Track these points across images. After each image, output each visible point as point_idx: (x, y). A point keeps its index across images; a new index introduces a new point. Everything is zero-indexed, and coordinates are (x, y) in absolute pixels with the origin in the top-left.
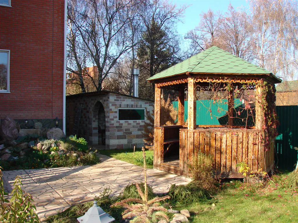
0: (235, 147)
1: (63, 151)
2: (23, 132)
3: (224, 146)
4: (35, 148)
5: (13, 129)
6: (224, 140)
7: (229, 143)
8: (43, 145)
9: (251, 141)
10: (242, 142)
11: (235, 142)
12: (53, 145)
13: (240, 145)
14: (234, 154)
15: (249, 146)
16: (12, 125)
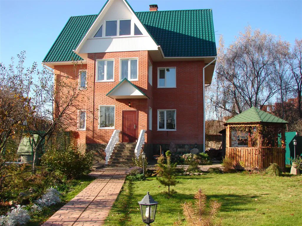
0: (247, 155)
1: (194, 159)
2: (179, 150)
3: (242, 155)
4: (181, 157)
5: (174, 148)
6: (242, 152)
7: (244, 153)
8: (185, 156)
9: (254, 153)
10: (250, 153)
11: (247, 153)
12: (190, 156)
13: (249, 155)
14: (246, 158)
15: (253, 155)
16: (173, 146)
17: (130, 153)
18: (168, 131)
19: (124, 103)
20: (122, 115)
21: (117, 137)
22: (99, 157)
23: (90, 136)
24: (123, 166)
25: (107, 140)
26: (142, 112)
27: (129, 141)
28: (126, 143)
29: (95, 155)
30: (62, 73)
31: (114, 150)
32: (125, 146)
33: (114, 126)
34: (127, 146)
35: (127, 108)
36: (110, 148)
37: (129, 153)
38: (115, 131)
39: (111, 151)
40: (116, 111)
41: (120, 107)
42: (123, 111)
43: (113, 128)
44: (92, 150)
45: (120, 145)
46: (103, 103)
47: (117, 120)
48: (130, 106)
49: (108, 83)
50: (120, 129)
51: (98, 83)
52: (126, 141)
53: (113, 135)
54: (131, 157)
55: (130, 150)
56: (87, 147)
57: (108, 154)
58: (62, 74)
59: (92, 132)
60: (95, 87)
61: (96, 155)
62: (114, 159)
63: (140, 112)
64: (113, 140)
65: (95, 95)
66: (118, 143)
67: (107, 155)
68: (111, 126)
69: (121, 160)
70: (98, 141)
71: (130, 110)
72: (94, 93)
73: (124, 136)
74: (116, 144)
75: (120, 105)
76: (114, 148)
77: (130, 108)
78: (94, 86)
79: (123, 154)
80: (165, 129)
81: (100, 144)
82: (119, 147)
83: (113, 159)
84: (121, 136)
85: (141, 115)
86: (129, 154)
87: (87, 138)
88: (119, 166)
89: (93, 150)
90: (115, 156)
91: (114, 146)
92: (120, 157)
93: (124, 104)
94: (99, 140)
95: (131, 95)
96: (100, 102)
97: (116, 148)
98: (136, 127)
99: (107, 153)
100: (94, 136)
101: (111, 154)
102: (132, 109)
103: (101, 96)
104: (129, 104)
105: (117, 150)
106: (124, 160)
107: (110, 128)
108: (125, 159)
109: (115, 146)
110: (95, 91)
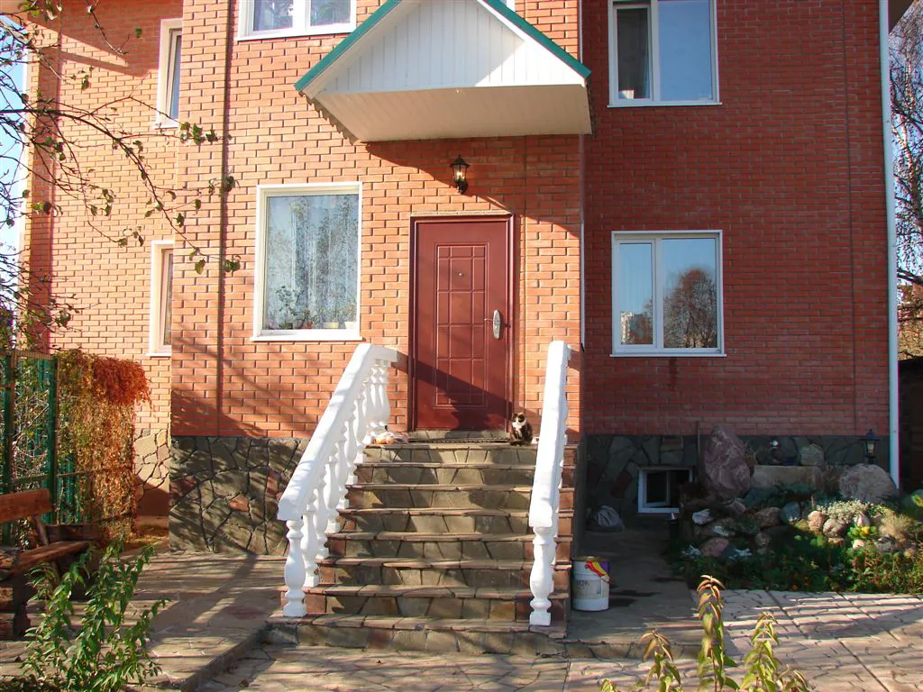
1: (892, 539)
2: (765, 475)
4: (801, 525)
5: (734, 466)
8: (825, 518)
12: (859, 521)
16: (732, 452)
17: (475, 516)
18: (673, 360)
19: (420, 166)
20: (408, 247)
21: (378, 394)
22: (254, 525)
23: (199, 389)
24: (432, 636)
25: (311, 411)
26: (545, 226)
27: (456, 422)
28: (433, 434)
29: (232, 510)
30: (71, 40)
31: (351, 489)
32: (434, 456)
33: (352, 319)
34: (449, 459)
35: (443, 200)
36: (327, 479)
37: (470, 520)
38: (363, 349)
39: (333, 504)
40: (369, 224)
41: (393, 193)
42: (413, 219)
43: (352, 331)
44: (213, 478)
45: (397, 451)
46: (282, 174)
47: (376, 284)
48: (464, 187)
49: (317, 43)
50: (396, 343)
51: (255, 46)
52: (437, 420)
53: (345, 383)
54: (484, 548)
55: (476, 496)
56: (183, 461)
57: (305, 530)
58: (71, 45)
59: (213, 362)
60: (233, 70)
61: (236, 512)
62: (358, 574)
63: (528, 223)
64: (344, 412)
65: (232, 119)
66: (380, 438)
67: (298, 538)
68: (335, 325)
69: (412, 582)
70: (250, 419)
71: (460, 213)
72: (227, 107)
73: (423, 385)
74: (367, 441)
75: (394, 178)
76: (351, 480)
77: (465, 198)
78: (228, 66)
79: (423, 529)
80: (657, 349)
81: (263, 441)
82: (389, 469)
83: (347, 567)
84: (404, 387)
85: (537, 244)
86: (466, 528)
87: (182, 402)
88: (397, 635)
89: (217, 480)
90: (360, 540)
91: (351, 458)
92: (402, 548)
93: (423, 175)
94: (256, 412)
95: (484, 83)
96: (268, 168)
97: (370, 479)
98: (504, 325)
99: (298, 527)
100: (226, 387)
101: (332, 528)
102: (477, 206)
103: (270, 124)
104: (459, 174)
105: (377, 492)
106: (433, 583)
107: (330, 333)
108: (447, 572)
109: (360, 459)
110: (232, 98)
